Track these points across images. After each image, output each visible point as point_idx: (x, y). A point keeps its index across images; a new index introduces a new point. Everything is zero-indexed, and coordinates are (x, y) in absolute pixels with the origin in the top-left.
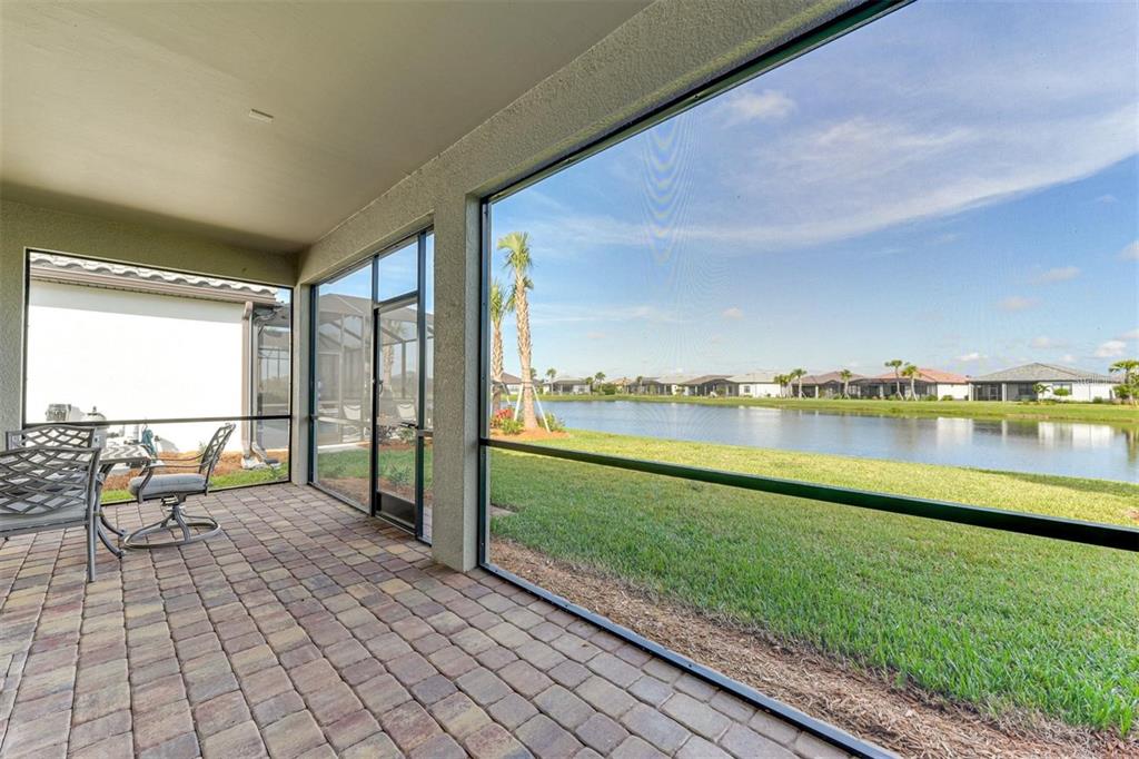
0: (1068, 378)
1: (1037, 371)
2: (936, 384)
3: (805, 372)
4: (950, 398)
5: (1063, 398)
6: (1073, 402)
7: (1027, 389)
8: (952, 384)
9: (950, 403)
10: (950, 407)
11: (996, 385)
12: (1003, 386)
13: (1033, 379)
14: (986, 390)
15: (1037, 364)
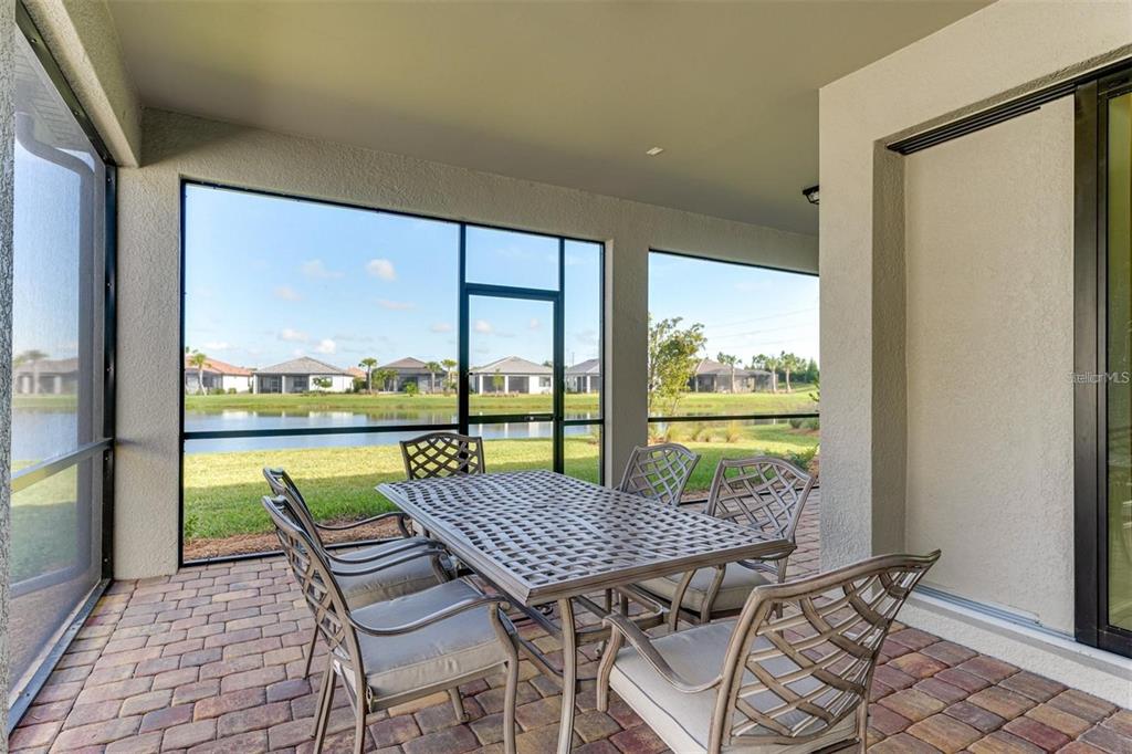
0: (331, 371)
1: (307, 364)
2: (222, 375)
3: (45, 356)
4: (233, 391)
5: (327, 390)
6: (334, 393)
7: (300, 381)
8: (235, 375)
9: (235, 396)
10: (233, 401)
11: (277, 377)
12: (284, 378)
13: (305, 371)
14: (269, 382)
15: (307, 359)
